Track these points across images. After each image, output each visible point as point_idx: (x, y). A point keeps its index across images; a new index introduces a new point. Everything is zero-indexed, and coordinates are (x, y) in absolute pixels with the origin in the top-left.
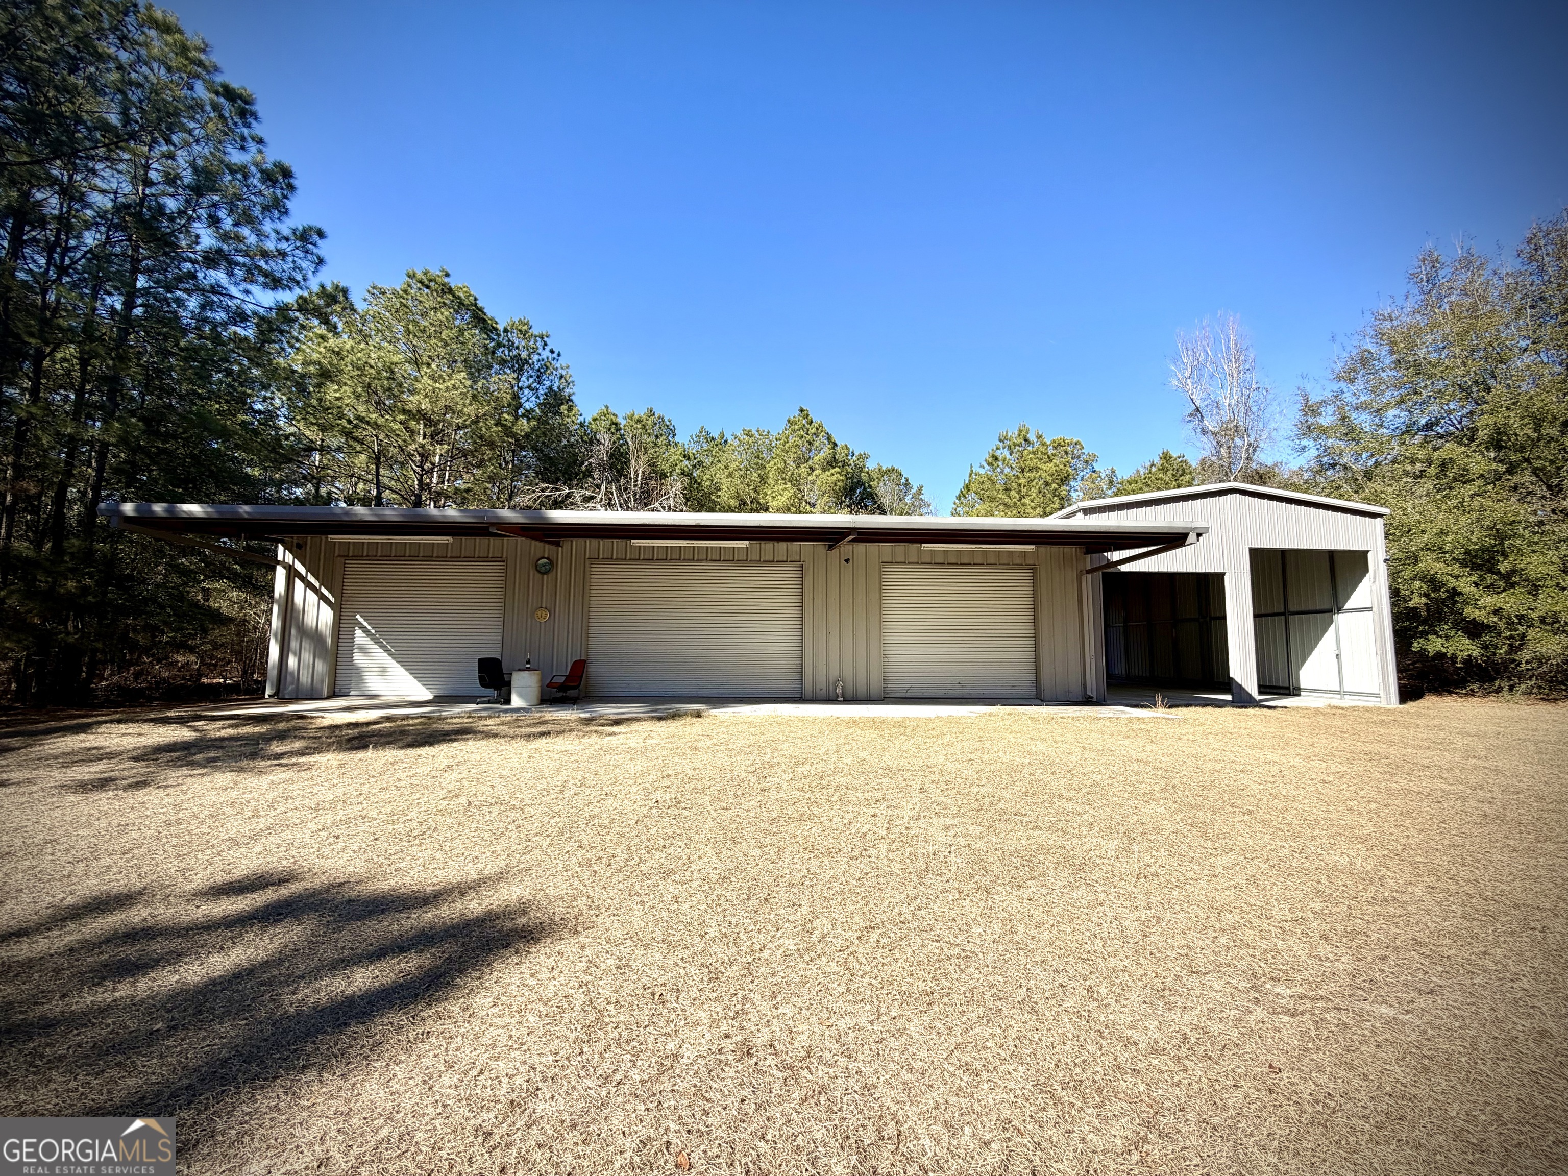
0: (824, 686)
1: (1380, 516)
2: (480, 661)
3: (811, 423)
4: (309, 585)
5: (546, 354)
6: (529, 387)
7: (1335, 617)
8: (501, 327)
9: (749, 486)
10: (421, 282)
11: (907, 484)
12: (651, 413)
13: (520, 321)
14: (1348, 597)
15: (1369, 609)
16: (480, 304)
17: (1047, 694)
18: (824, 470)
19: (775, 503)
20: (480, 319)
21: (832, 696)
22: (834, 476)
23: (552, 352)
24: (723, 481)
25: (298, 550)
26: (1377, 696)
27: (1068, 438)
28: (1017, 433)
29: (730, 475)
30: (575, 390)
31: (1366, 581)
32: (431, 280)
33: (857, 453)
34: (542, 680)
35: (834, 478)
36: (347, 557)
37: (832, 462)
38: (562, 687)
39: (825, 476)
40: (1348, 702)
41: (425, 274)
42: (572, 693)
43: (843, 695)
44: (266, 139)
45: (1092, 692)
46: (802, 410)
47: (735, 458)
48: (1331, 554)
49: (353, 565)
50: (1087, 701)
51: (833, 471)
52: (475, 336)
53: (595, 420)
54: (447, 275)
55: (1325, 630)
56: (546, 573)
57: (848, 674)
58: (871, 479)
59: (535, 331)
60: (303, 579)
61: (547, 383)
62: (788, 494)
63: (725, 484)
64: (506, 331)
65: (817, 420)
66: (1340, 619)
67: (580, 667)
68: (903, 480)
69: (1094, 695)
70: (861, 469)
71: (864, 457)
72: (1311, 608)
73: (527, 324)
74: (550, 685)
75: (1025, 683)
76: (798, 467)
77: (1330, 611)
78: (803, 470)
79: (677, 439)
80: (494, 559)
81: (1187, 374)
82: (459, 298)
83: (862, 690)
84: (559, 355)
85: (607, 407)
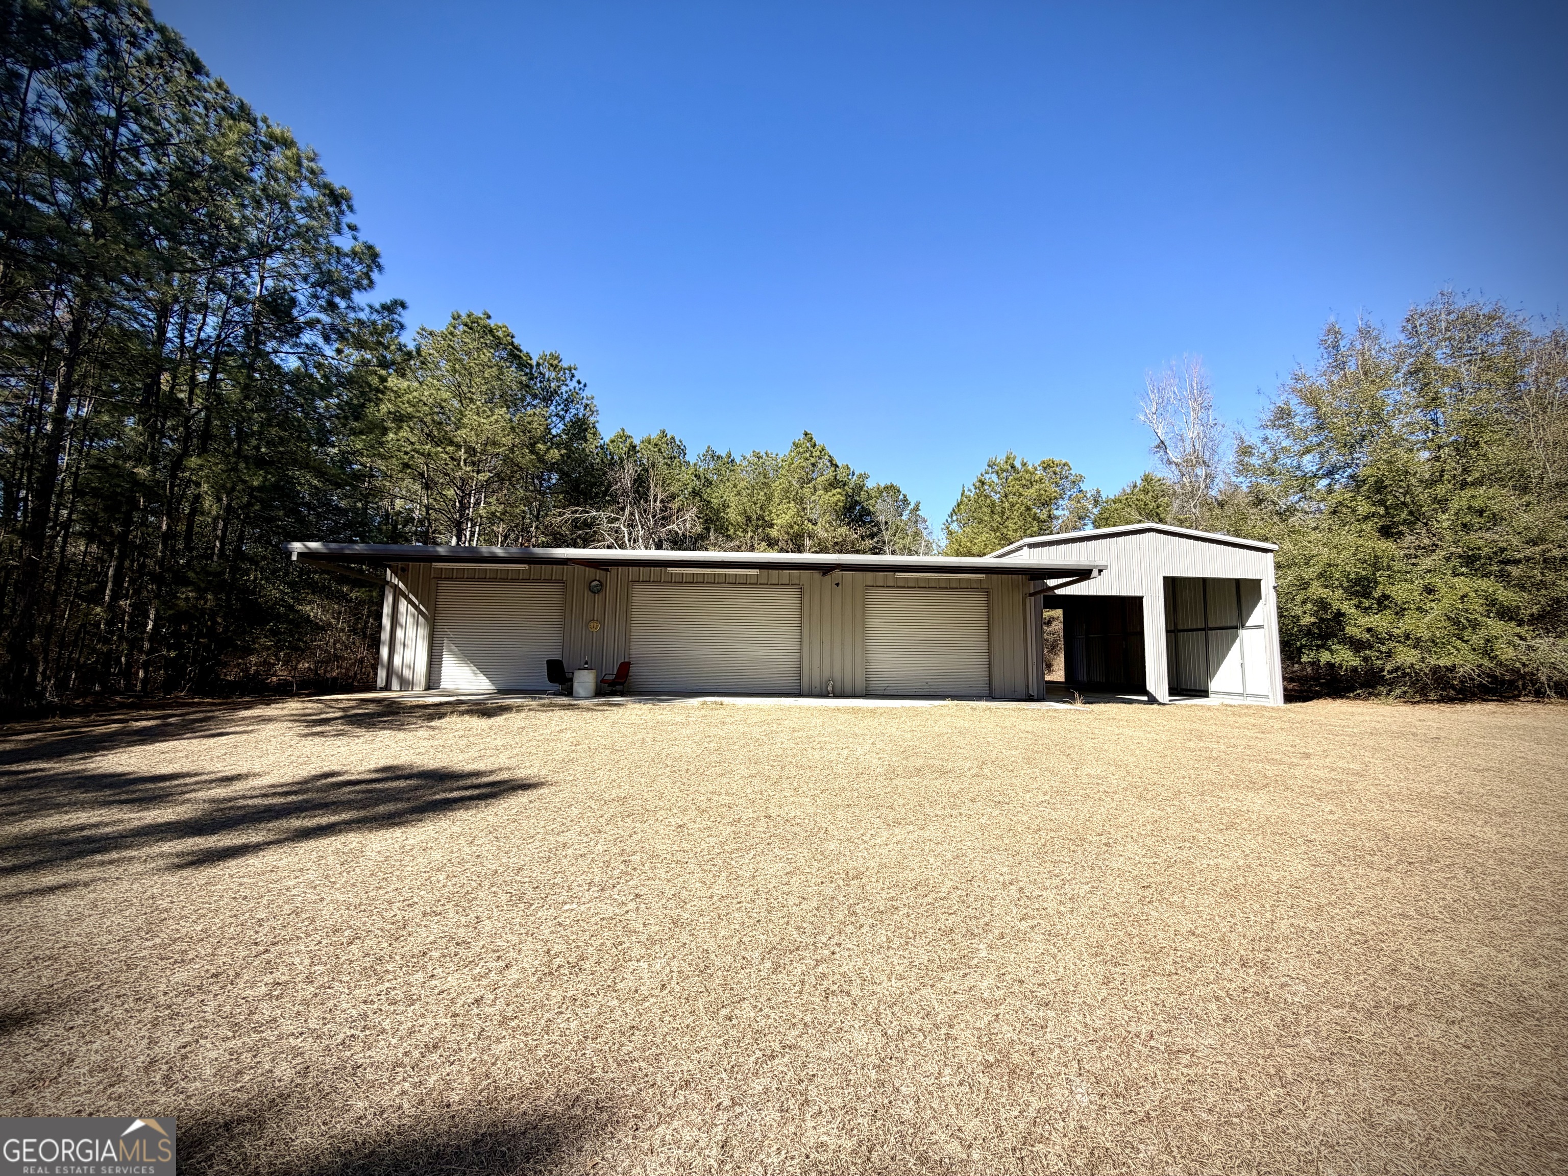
0: (818, 685)
1: (1271, 551)
2: (548, 661)
3: (814, 446)
4: (410, 602)
5: (573, 384)
6: (557, 415)
7: (1240, 631)
8: (534, 363)
9: (755, 504)
10: (466, 325)
11: (905, 501)
12: (664, 434)
13: (551, 354)
14: (1249, 616)
15: (1261, 627)
16: (516, 341)
17: (997, 693)
18: (826, 490)
19: (779, 521)
20: (515, 356)
21: (825, 693)
22: (836, 496)
23: (579, 382)
24: (732, 499)
25: (401, 574)
26: (1267, 697)
27: (1057, 460)
28: (1004, 458)
29: (739, 494)
30: (599, 418)
31: (1260, 605)
32: (473, 322)
33: (857, 473)
34: (597, 677)
35: (836, 498)
36: (440, 578)
37: (834, 483)
38: (612, 683)
39: (827, 497)
40: (1249, 701)
41: (469, 316)
42: (619, 688)
43: (833, 692)
44: (359, 226)
45: (1033, 691)
46: (806, 434)
47: (745, 478)
48: (1238, 582)
49: (444, 584)
50: (1030, 699)
51: (834, 491)
52: (512, 373)
53: (612, 441)
54: (489, 317)
55: (1233, 641)
56: (599, 592)
57: (837, 675)
58: (869, 497)
59: (564, 364)
60: (406, 597)
61: (573, 411)
62: (791, 513)
63: (733, 501)
64: (538, 364)
65: (819, 442)
66: (1243, 633)
67: (625, 668)
68: (901, 497)
69: (1035, 694)
70: (861, 488)
71: (864, 477)
72: (1224, 625)
73: (557, 358)
74: (603, 681)
75: (981, 682)
76: (802, 488)
77: (1236, 628)
78: (807, 491)
79: (687, 458)
80: (557, 581)
81: (1154, 410)
82: (499, 338)
83: (848, 689)
84: (585, 386)
85: (623, 430)
